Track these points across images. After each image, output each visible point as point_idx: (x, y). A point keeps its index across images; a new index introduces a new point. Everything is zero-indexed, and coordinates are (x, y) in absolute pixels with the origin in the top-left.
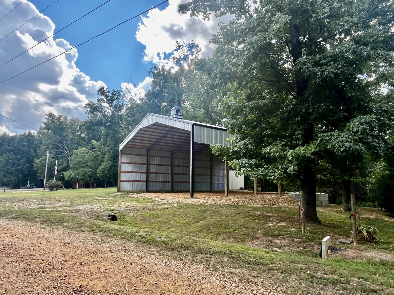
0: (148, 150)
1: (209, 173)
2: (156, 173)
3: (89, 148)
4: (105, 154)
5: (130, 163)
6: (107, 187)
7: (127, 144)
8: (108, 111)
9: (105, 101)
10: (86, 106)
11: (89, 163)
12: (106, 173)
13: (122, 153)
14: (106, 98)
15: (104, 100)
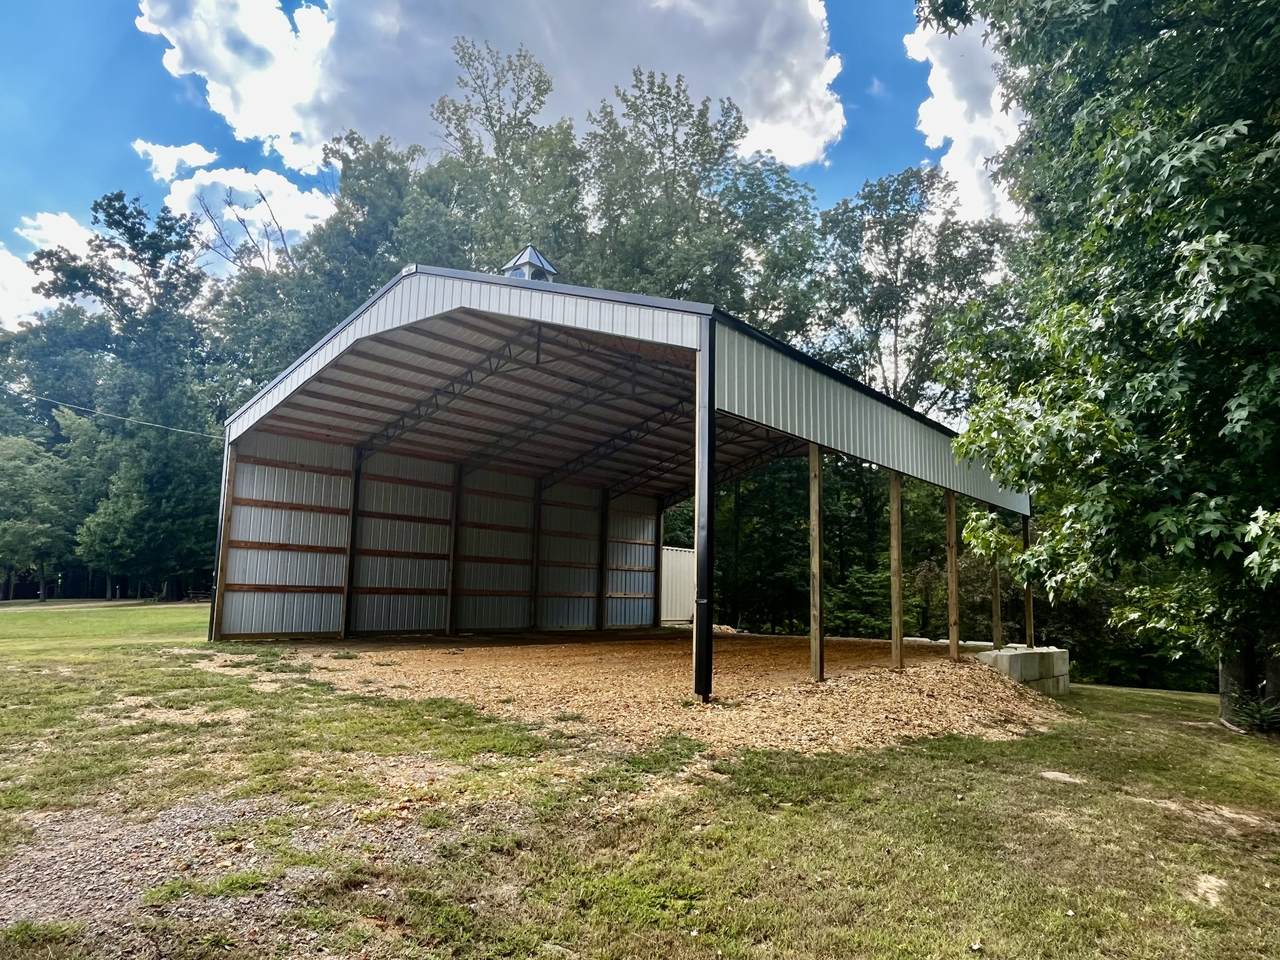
0: (361, 451)
1: (593, 559)
2: (390, 554)
3: (42, 440)
4: (112, 467)
5: (277, 505)
6: (113, 597)
7: (272, 415)
8: (136, 291)
9: (123, 250)
10: (37, 262)
11: (43, 502)
12: (117, 543)
14: (131, 240)
15: (119, 246)
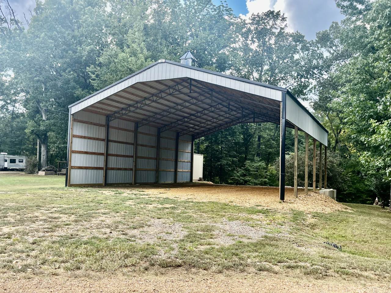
1: (174, 158)
7: (92, 106)
13: (75, 120)
